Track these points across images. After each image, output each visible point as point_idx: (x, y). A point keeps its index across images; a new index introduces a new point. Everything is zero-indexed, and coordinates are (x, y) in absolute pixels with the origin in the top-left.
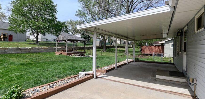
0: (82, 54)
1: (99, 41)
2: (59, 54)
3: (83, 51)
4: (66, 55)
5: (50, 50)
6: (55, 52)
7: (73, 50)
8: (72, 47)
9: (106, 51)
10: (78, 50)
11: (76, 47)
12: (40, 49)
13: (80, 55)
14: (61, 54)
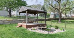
0: (43, 26)
1: (53, 15)
2: (19, 27)
3: (43, 23)
4: (26, 28)
5: (14, 21)
6: (17, 23)
7: (34, 22)
8: (34, 19)
9: (61, 22)
10: (38, 22)
11: (37, 19)
12: (5, 21)
13: (42, 28)
14: (21, 26)
